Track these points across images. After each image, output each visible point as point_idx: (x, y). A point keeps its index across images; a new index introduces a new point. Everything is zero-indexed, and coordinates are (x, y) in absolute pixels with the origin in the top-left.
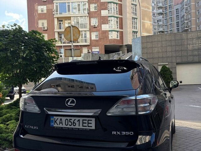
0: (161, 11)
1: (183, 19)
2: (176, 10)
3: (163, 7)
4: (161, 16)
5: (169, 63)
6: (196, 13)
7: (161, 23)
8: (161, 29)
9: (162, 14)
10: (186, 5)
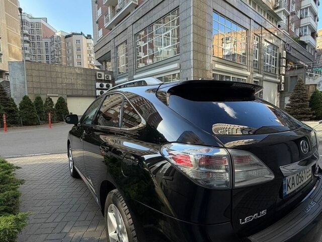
0: (27, 38)
1: (53, 54)
2: (46, 43)
3: (29, 36)
4: (28, 45)
5: (59, 94)
6: (66, 52)
7: (27, 52)
8: (28, 58)
9: (28, 42)
10: (56, 41)
